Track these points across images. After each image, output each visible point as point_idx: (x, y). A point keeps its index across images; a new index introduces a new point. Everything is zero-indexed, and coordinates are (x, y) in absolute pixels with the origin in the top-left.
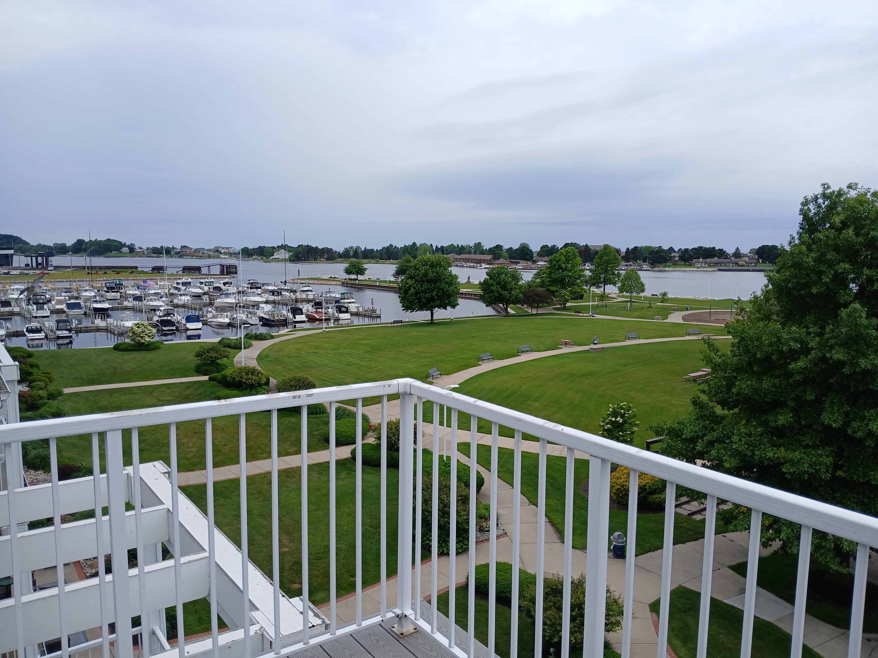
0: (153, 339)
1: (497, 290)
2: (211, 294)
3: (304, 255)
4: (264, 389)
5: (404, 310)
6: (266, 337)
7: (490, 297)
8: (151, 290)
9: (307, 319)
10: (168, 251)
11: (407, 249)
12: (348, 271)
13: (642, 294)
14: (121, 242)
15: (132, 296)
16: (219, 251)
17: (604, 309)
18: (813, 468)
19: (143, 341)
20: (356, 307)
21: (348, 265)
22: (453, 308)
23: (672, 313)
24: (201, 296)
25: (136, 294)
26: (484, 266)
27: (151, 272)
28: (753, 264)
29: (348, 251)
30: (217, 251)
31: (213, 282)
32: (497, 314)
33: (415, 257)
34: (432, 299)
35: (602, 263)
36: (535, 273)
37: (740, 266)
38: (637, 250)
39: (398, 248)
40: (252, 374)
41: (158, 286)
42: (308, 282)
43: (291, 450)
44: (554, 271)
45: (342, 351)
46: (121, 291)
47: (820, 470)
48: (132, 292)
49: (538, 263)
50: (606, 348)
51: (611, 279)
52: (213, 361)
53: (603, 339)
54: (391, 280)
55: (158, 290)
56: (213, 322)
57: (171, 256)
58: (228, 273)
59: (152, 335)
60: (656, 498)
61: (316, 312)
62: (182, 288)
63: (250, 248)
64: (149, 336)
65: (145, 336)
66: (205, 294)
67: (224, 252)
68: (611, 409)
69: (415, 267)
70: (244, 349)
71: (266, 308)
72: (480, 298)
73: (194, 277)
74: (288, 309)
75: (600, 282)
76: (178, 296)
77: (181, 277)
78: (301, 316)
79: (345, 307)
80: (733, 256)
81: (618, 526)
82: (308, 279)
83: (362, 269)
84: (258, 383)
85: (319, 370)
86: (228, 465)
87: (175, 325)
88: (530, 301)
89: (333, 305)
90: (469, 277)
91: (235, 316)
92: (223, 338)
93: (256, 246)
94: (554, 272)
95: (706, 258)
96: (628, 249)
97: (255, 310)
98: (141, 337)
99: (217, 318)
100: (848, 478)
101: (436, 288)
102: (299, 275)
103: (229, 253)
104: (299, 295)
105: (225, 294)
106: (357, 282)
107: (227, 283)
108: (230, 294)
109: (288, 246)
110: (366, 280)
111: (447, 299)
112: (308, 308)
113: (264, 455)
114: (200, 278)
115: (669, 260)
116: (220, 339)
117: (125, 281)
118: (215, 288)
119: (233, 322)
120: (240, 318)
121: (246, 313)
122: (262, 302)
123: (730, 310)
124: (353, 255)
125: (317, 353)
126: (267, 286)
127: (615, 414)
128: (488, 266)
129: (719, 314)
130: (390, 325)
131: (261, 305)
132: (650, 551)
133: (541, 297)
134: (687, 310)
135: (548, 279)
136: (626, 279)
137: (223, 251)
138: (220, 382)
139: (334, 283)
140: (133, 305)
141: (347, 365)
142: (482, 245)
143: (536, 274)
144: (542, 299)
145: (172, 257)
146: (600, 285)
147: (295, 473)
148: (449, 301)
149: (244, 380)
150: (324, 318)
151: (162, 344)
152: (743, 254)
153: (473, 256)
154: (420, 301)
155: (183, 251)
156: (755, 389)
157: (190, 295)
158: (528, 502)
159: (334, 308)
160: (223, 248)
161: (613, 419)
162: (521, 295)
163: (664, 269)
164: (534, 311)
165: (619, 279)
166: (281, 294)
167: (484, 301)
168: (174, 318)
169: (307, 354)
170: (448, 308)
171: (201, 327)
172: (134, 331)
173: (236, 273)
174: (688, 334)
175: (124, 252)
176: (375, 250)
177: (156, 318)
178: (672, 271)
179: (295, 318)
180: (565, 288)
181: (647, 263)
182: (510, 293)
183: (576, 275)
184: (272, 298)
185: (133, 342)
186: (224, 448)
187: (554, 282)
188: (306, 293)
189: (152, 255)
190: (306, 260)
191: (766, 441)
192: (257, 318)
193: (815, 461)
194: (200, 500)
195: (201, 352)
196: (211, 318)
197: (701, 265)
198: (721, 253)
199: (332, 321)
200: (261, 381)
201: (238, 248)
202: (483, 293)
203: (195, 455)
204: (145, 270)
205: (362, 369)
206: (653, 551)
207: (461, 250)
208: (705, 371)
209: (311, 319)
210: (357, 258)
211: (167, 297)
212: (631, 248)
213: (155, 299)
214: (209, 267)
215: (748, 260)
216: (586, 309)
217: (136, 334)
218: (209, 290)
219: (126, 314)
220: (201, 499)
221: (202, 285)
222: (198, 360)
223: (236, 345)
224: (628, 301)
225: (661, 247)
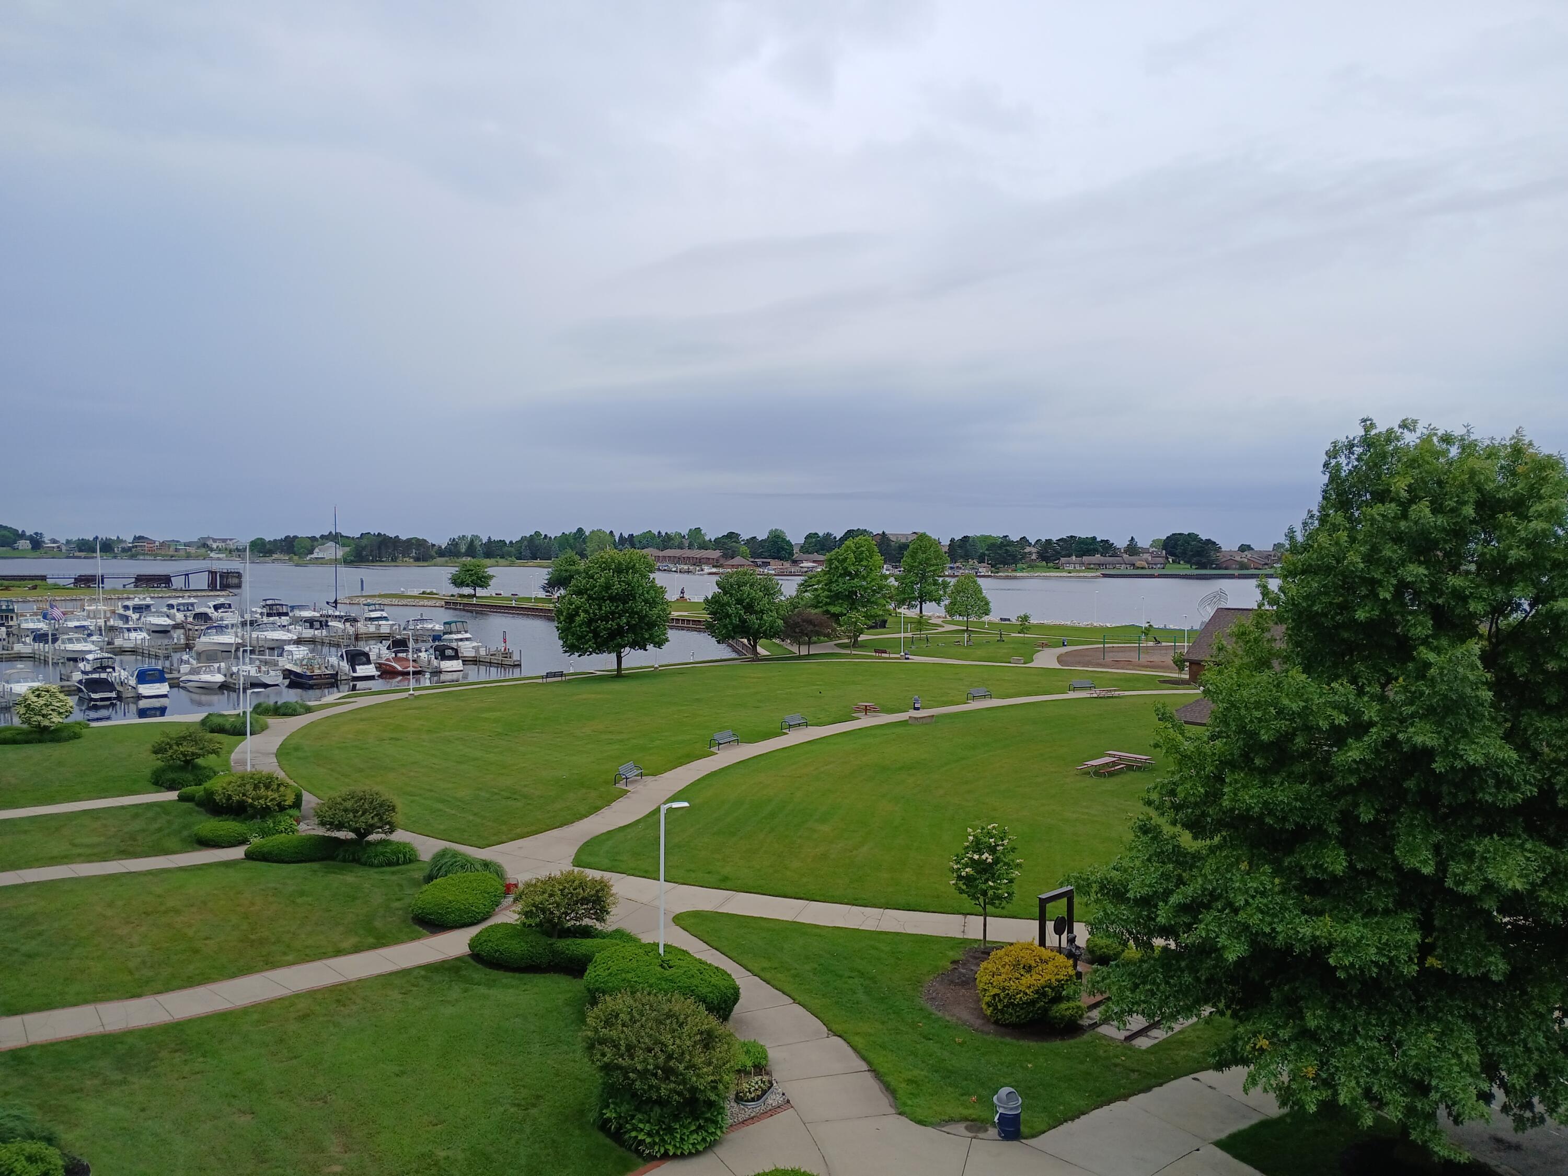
0: (69, 718)
1: (737, 613)
2: (190, 626)
3: (372, 551)
4: (291, 817)
5: (566, 652)
6: (295, 710)
7: (725, 626)
8: (70, 620)
9: (379, 673)
10: (107, 547)
11: (567, 539)
12: (457, 582)
13: (986, 619)
14: (15, 530)
15: (32, 632)
16: (208, 546)
17: (923, 645)
18: (1385, 955)
19: (46, 723)
20: (473, 648)
21: (457, 569)
22: (659, 647)
23: (1039, 651)
24: (169, 631)
25: (39, 630)
26: (707, 569)
27: (72, 586)
28: (1159, 566)
29: (457, 544)
30: (204, 544)
31: (192, 605)
32: (737, 657)
33: (583, 555)
34: (620, 632)
35: (916, 564)
36: (799, 582)
37: (1138, 568)
38: (967, 541)
39: (550, 538)
40: (267, 787)
41: (85, 613)
42: (380, 602)
43: (346, 945)
44: (835, 578)
45: (447, 733)
46: (11, 623)
47: (1397, 957)
48: (31, 626)
49: (801, 565)
50: (937, 716)
51: (931, 592)
52: (187, 762)
53: (930, 699)
54: (539, 596)
55: (85, 620)
56: (191, 681)
57: (113, 555)
58: (224, 587)
59: (66, 711)
60: (1066, 1009)
61: (396, 659)
62: (133, 616)
63: (267, 540)
64: (60, 713)
65: (51, 712)
66: (176, 627)
67: (217, 547)
68: (971, 838)
69: (587, 573)
70: (251, 734)
71: (297, 653)
72: (707, 628)
73: (156, 595)
74: (340, 654)
75: (913, 597)
76: (123, 632)
77: (132, 596)
78: (366, 666)
79: (452, 649)
80: (1126, 552)
81: (999, 1070)
82: (380, 596)
83: (483, 577)
84: (279, 805)
85: (403, 774)
86: (214, 981)
87: (115, 689)
88: (796, 633)
89: (428, 645)
90: (683, 590)
91: (235, 669)
92: (210, 714)
93: (280, 536)
94: (836, 581)
95: (1081, 556)
96: (952, 540)
97: (276, 658)
98: (43, 716)
99: (198, 673)
100: (1446, 970)
101: (627, 611)
102: (362, 589)
103: (226, 549)
104: (361, 627)
105: (216, 627)
106: (474, 601)
107: (222, 606)
108: (226, 627)
109: (342, 536)
110: (491, 597)
111: (646, 631)
112: (379, 651)
113: (290, 958)
114: (169, 597)
115: (1021, 559)
116: (205, 715)
117: (20, 604)
118: (197, 616)
119: (230, 680)
120: (245, 674)
121: (257, 663)
122: (289, 642)
123: (1137, 645)
124: (466, 551)
125: (397, 739)
126: (300, 610)
127: (977, 846)
128: (714, 570)
129: (1118, 652)
130: (540, 681)
131: (287, 648)
132: (1066, 1121)
133: (815, 626)
134: (1064, 645)
135: (826, 593)
136: (959, 592)
137: (214, 546)
138: (200, 804)
139: (430, 603)
140: (34, 649)
141: (457, 762)
142: (703, 532)
143: (802, 584)
144: (817, 628)
145: (115, 557)
146: (914, 603)
147: (354, 993)
148: (651, 635)
149: (250, 801)
150: (411, 669)
151: (87, 726)
152: (1142, 548)
153: (687, 553)
154: (596, 635)
155: (136, 546)
156: (1266, 803)
157: (148, 630)
158: (826, 1029)
159: (432, 651)
160: (215, 540)
161: (976, 857)
162: (780, 622)
163: (1015, 574)
164: (804, 651)
165: (945, 592)
166: (327, 626)
167: (713, 633)
168: (114, 674)
169: (378, 743)
170: (648, 647)
171: (166, 693)
172: (29, 704)
173: (239, 586)
174: (1072, 687)
175: (20, 548)
176: (508, 543)
177: (77, 676)
178: (1027, 577)
179: (354, 671)
180: (856, 608)
181: (985, 565)
182: (761, 619)
183: (873, 586)
184: (308, 633)
185: (25, 726)
186: (206, 945)
187: (836, 597)
188: (376, 623)
189: (77, 554)
190: (377, 561)
191: (1291, 904)
192: (280, 673)
193: (1387, 940)
194: (153, 1064)
195: (163, 745)
196: (186, 674)
197: (1075, 567)
198: (1106, 547)
199: (428, 675)
200: (285, 801)
201: (245, 539)
202: (711, 618)
203: (144, 962)
204: (62, 582)
205: (487, 770)
206: (1073, 1120)
207: (665, 541)
208: (1114, 756)
209: (387, 672)
210: (473, 557)
211: (101, 635)
212: (958, 537)
213: (78, 640)
214: (187, 575)
215: (1150, 558)
216: (895, 645)
217: (33, 709)
218: (186, 619)
219: (17, 668)
220: (153, 1060)
221: (172, 611)
222: (158, 759)
223: (235, 727)
224: (964, 631)
225: (1007, 536)
